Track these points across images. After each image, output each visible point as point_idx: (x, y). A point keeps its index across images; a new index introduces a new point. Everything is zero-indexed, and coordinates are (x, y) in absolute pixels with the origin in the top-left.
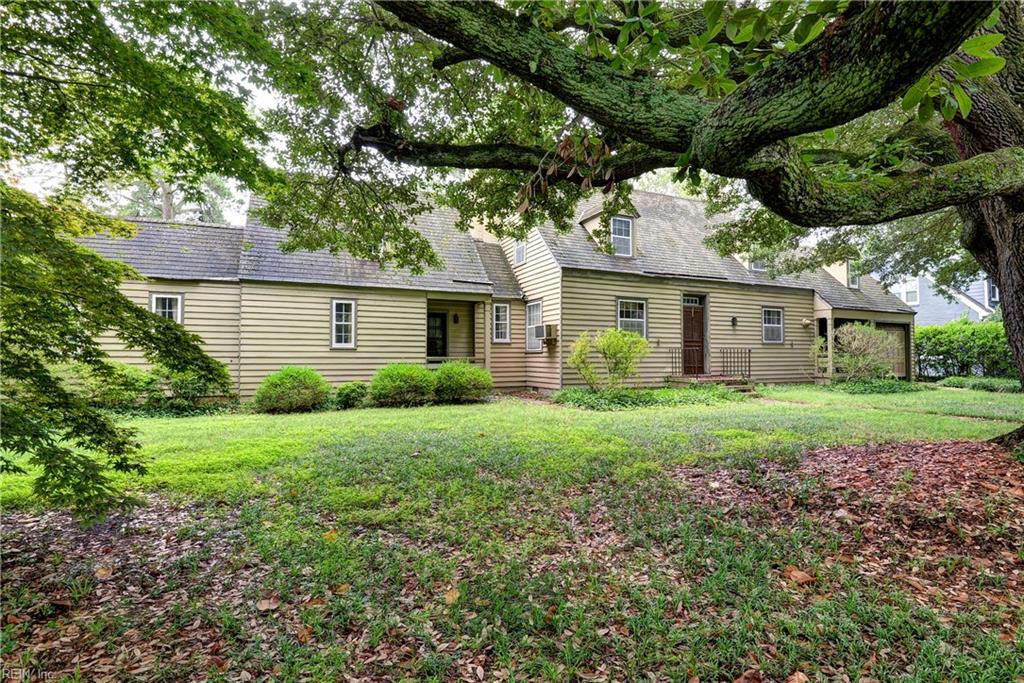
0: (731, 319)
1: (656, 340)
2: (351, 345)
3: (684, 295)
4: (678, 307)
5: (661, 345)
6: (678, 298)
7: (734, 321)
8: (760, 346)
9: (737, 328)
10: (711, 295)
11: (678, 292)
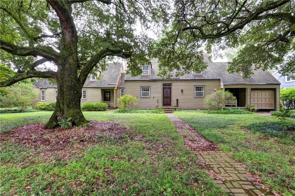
0: (181, 90)
1: (153, 97)
2: (86, 99)
3: (163, 84)
4: (161, 88)
5: (155, 98)
6: (161, 85)
7: (182, 90)
8: (194, 98)
9: (183, 93)
10: (173, 84)
11: (161, 84)
